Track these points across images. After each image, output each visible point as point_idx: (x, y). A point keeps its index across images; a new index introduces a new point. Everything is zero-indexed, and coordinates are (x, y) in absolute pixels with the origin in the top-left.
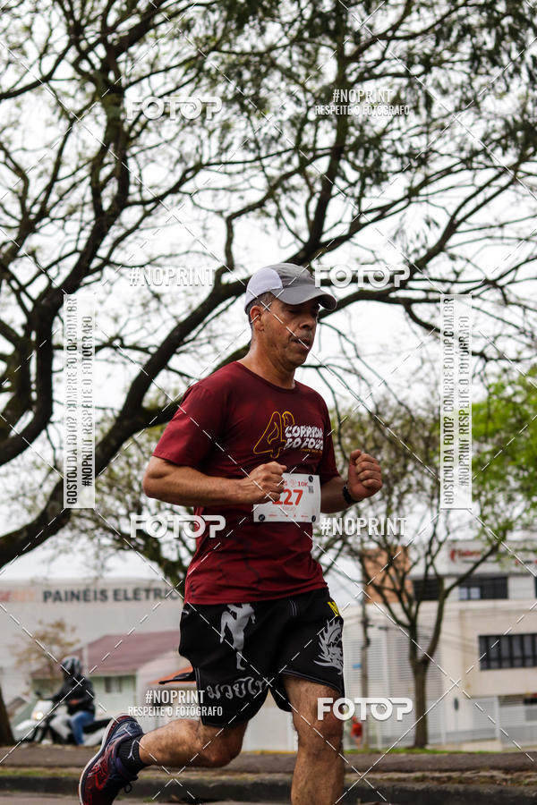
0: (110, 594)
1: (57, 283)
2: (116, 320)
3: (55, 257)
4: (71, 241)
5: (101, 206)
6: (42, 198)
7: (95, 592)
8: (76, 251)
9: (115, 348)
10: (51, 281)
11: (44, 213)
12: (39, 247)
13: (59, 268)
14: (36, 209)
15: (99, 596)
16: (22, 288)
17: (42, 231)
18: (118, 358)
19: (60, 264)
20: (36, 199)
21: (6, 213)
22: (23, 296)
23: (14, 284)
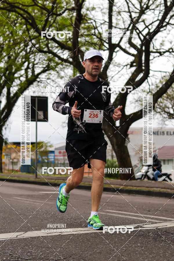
0: (165, 133)
1: (151, 31)
2: (171, 43)
3: (151, 22)
4: (156, 17)
5: (167, 4)
6: (147, 3)
7: (161, 132)
8: (158, 20)
9: (170, 52)
10: (149, 30)
11: (148, 7)
12: (146, 19)
13: (152, 26)
14: (145, 6)
15: (162, 133)
16: (140, 32)
17: (147, 13)
18: (171, 56)
19: (153, 24)
20: (145, 3)
21: (136, 8)
22: (140, 35)
23: (137, 31)
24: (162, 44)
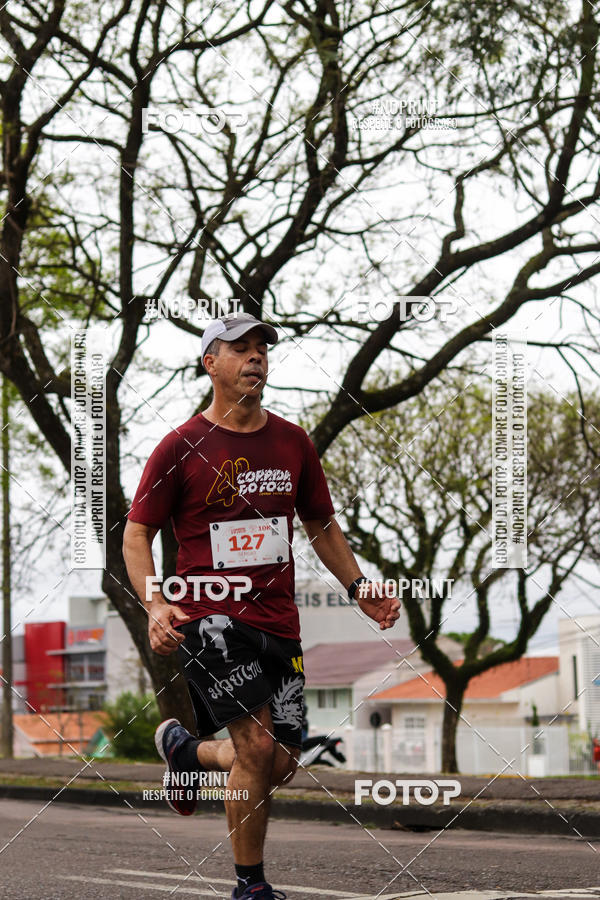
0: (323, 598)
1: (266, 253)
2: (330, 292)
3: (264, 223)
4: (282, 205)
5: (316, 165)
6: (250, 157)
7: (307, 596)
8: (287, 216)
9: (331, 324)
10: (260, 249)
11: (251, 175)
12: (245, 212)
13: (268, 235)
14: (244, 169)
15: (311, 600)
16: (229, 258)
17: (250, 194)
18: (334, 336)
19: (271, 231)
20: (244, 158)
21: (212, 174)
22: (229, 265)
23: (220, 253)
24: (301, 298)
